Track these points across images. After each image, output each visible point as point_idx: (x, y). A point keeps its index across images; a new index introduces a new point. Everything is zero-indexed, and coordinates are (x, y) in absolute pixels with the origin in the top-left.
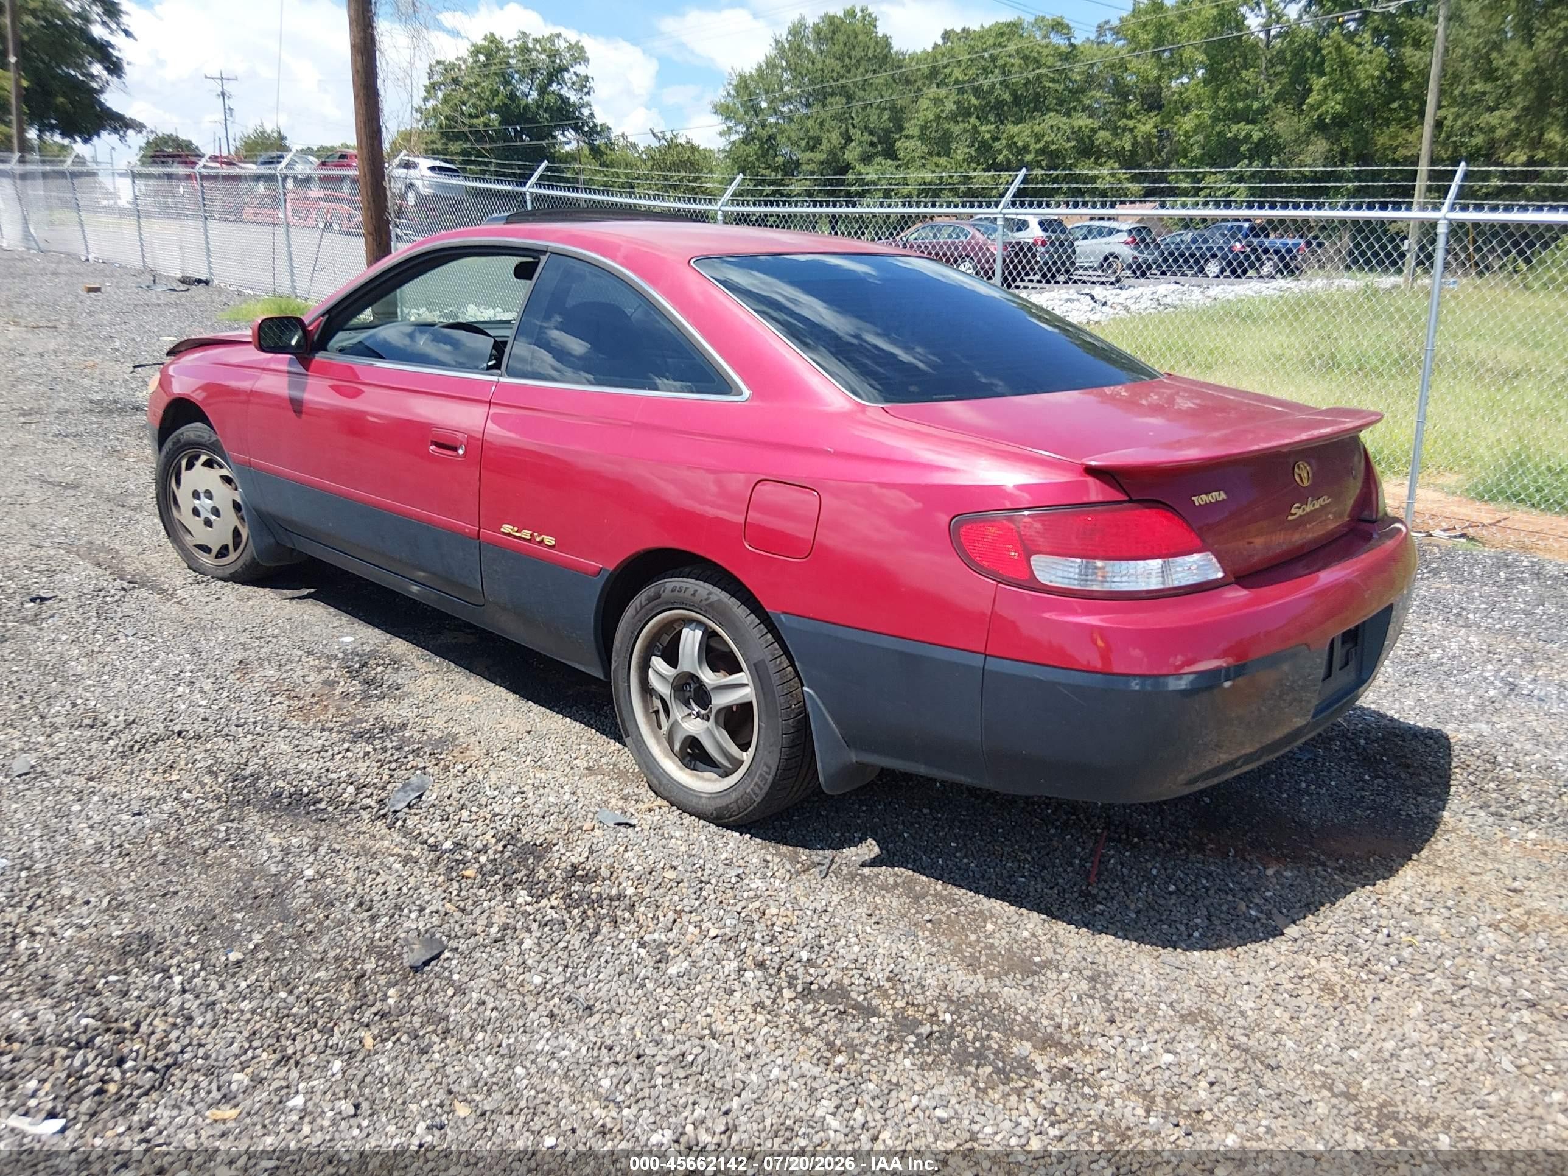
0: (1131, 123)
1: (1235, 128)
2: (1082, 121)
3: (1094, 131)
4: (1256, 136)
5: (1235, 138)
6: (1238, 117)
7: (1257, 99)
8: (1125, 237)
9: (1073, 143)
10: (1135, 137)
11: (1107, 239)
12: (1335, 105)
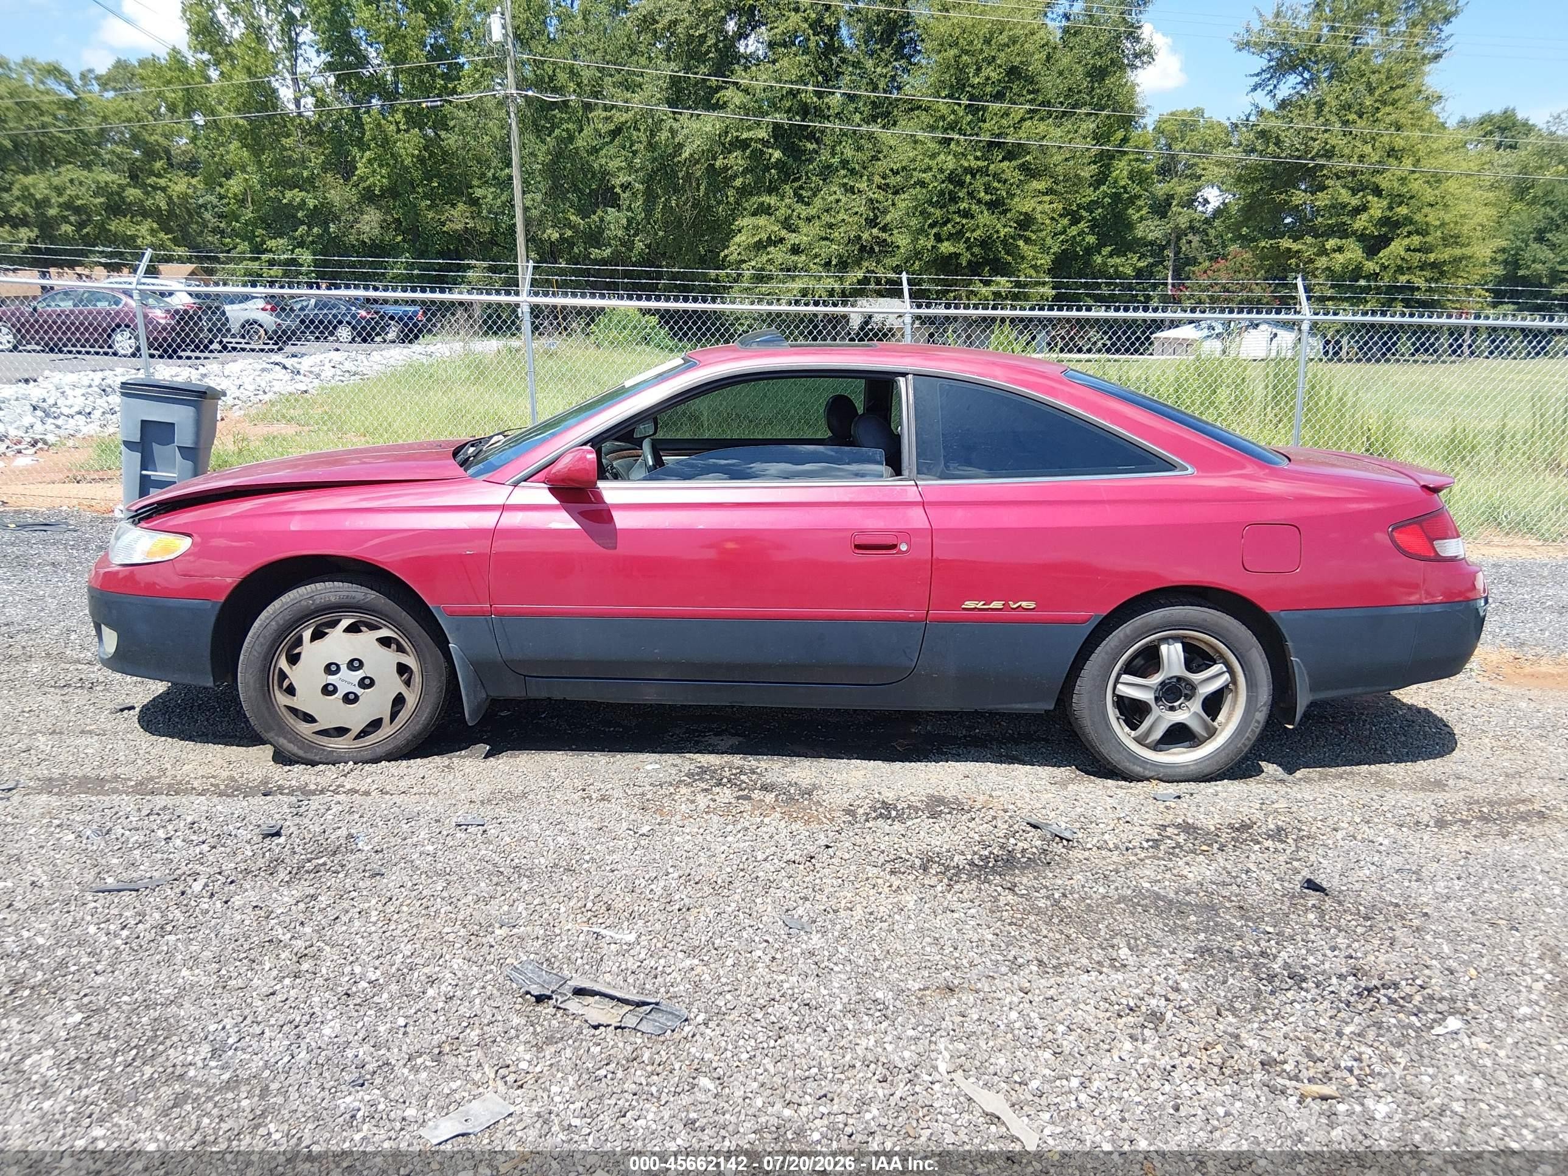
0: (162, 182)
1: (289, 194)
2: (107, 176)
3: (122, 188)
4: (311, 203)
5: (290, 204)
6: (293, 183)
7: (306, 168)
8: (261, 304)
9: (102, 200)
10: (170, 198)
11: (242, 306)
12: (379, 180)
